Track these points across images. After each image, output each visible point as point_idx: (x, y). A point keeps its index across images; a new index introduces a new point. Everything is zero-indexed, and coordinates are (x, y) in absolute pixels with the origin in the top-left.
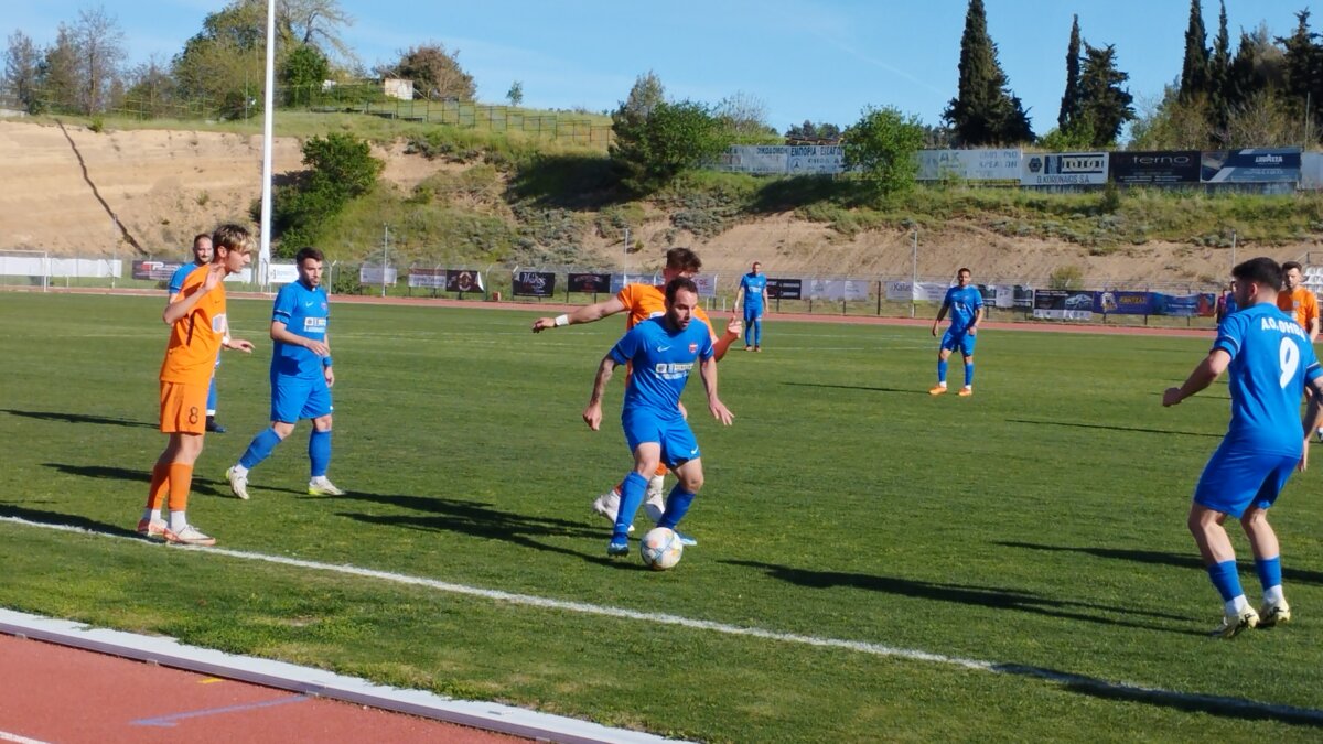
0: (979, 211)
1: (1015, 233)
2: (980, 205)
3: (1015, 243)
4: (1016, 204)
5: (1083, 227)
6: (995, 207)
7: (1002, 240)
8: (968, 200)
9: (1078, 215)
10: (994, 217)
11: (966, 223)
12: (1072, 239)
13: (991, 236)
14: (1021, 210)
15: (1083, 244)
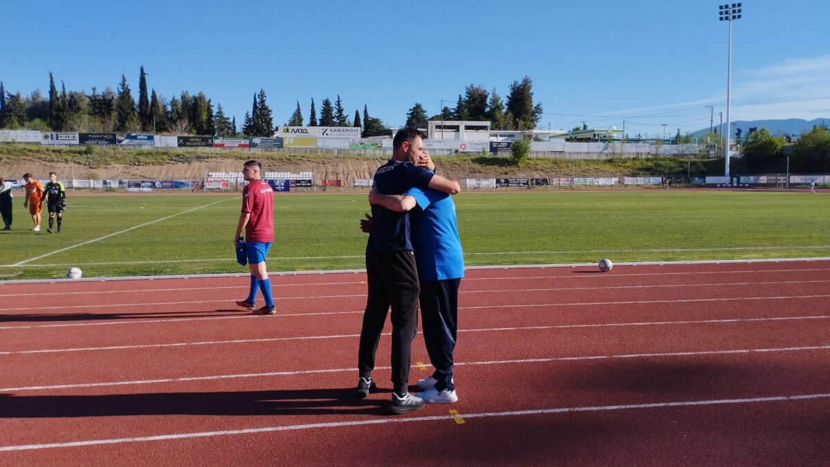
0: (31, 153)
1: (53, 161)
2: (30, 151)
3: (54, 164)
4: (47, 150)
5: (83, 159)
6: (38, 151)
7: (49, 164)
8: (25, 149)
9: (77, 154)
10: (39, 155)
11: (27, 158)
12: (79, 163)
13: (43, 163)
14: (51, 153)
15: (85, 165)
